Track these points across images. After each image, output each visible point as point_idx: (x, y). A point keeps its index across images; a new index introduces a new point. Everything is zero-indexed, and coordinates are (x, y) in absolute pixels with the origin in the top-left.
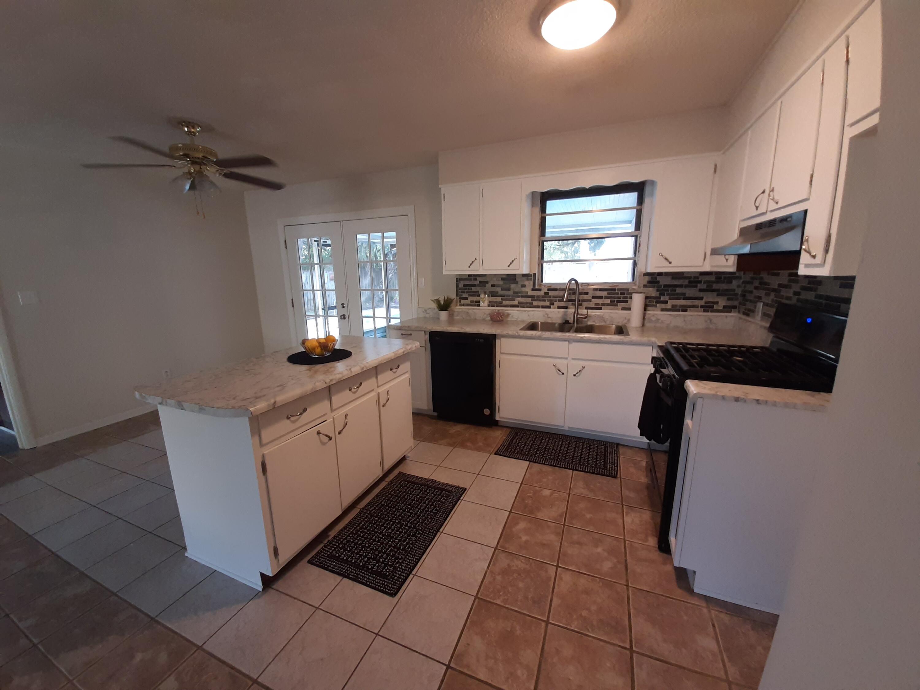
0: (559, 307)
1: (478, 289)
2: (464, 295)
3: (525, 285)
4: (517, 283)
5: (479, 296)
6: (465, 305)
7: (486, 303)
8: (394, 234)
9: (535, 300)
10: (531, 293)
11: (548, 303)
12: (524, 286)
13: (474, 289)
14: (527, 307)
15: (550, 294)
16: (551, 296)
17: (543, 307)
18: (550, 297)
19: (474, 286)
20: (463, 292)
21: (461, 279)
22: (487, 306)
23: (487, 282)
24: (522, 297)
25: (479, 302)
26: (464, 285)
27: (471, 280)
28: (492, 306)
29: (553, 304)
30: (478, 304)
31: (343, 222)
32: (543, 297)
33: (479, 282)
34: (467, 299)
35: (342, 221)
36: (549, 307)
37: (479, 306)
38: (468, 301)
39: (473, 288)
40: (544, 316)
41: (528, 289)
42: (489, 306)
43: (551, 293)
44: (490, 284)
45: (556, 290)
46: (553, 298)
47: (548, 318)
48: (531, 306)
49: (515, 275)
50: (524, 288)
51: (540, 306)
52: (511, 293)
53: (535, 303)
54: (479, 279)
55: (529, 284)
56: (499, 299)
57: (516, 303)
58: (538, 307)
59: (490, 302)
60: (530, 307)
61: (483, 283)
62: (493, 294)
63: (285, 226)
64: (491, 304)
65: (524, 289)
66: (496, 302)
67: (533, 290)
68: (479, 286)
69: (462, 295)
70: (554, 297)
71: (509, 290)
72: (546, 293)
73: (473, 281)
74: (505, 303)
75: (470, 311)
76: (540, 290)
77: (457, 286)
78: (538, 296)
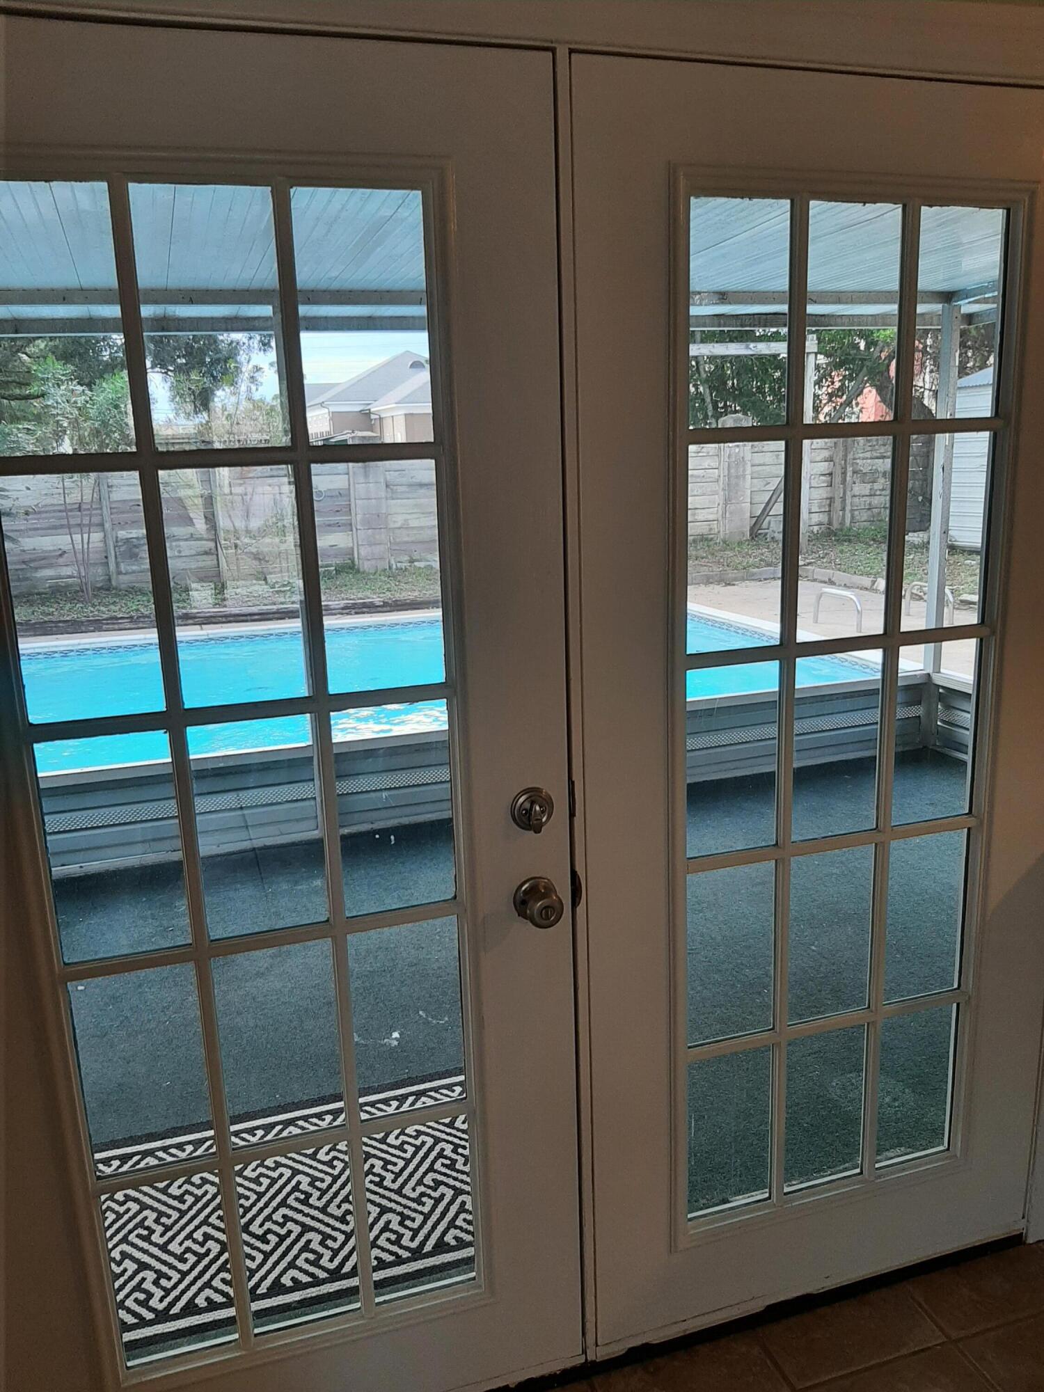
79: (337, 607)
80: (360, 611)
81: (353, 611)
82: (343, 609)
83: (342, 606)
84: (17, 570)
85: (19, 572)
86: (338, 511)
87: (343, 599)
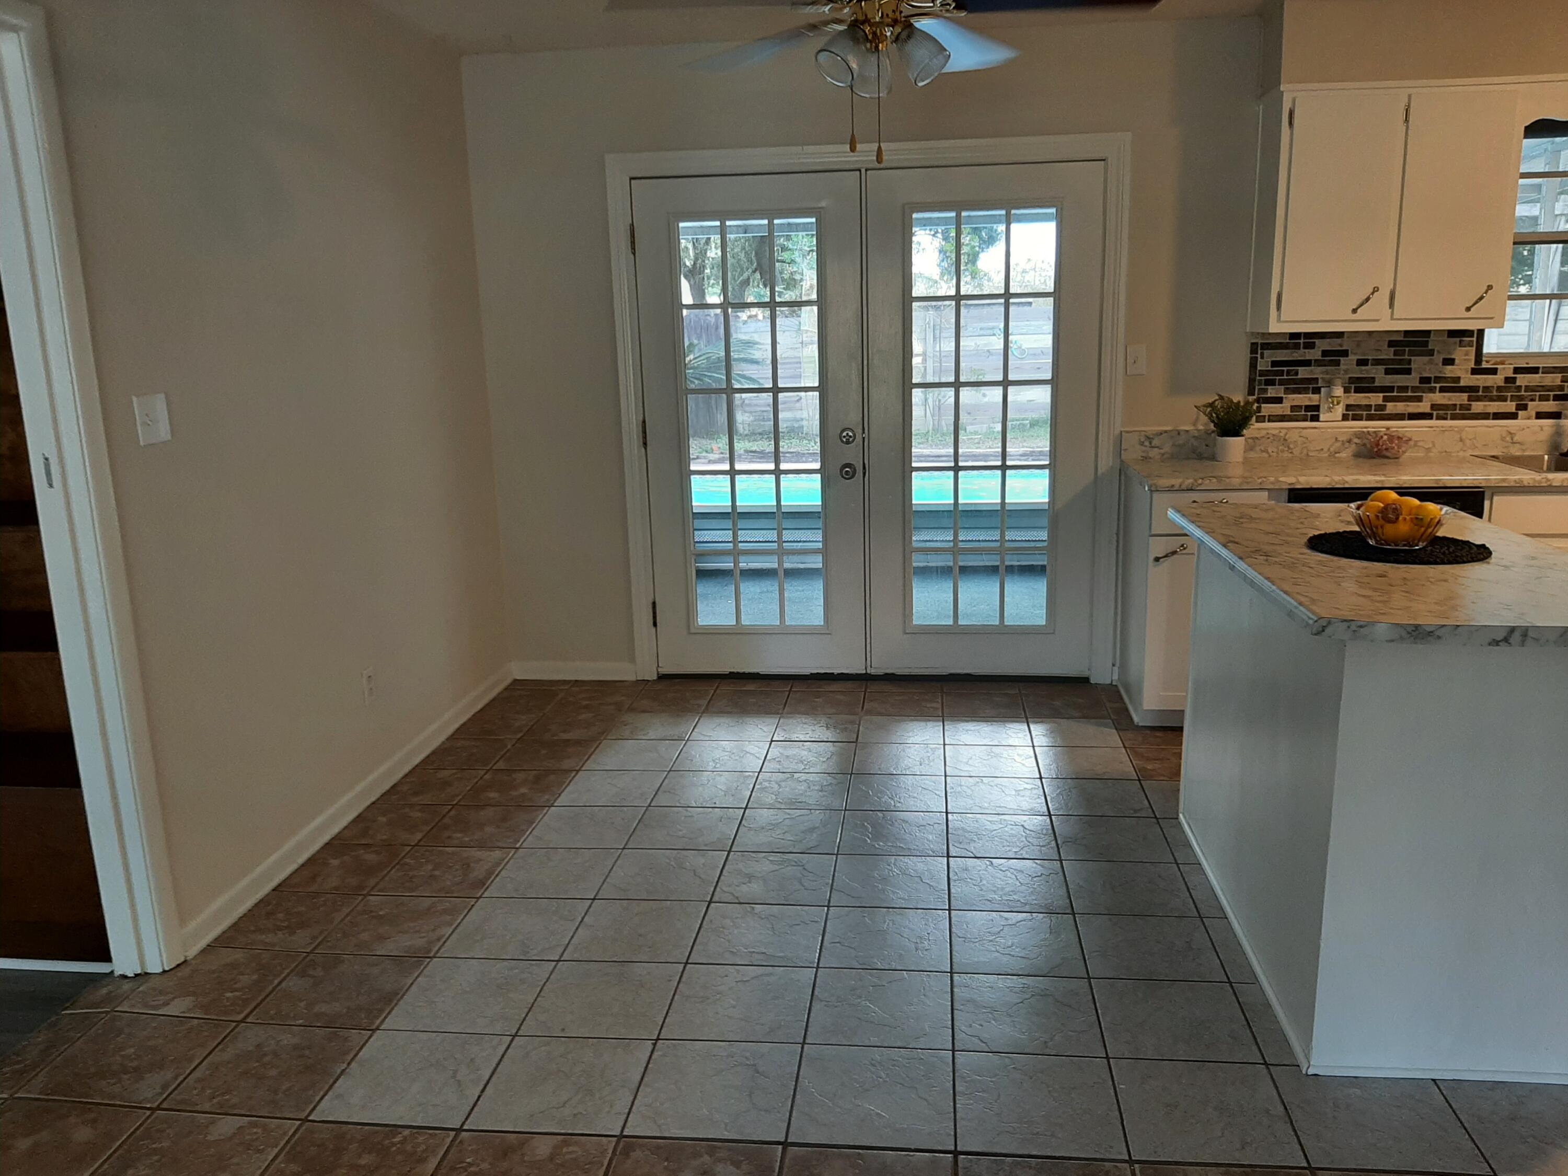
0: (1539, 416)
1: (1317, 372)
2: (1272, 392)
3: (1453, 360)
4: (1431, 352)
5: (1317, 391)
6: (1272, 419)
7: (1340, 410)
8: (1053, 210)
9: (1478, 399)
10: (1468, 380)
11: (1510, 406)
12: (1449, 362)
13: (1303, 372)
14: (1454, 417)
15: (1518, 383)
16: (1521, 386)
17: (1497, 416)
18: (1519, 388)
19: (1307, 363)
20: (1271, 383)
21: (1266, 346)
22: (1340, 418)
23: (1345, 353)
24: (1442, 390)
25: (1317, 408)
26: (1274, 363)
27: (1297, 346)
28: (1353, 419)
29: (1524, 407)
30: (1313, 414)
31: (868, 172)
32: (1499, 389)
33: (1320, 353)
34: (1279, 400)
35: (866, 170)
36: (1513, 416)
37: (1315, 418)
38: (1283, 409)
39: (1300, 369)
40: (1503, 439)
41: (1462, 370)
42: (1345, 418)
43: (1523, 380)
44: (1353, 358)
45: (1535, 370)
46: (1525, 391)
47: (1513, 443)
48: (1465, 414)
49: (1427, 333)
50: (1449, 367)
51: (1489, 414)
52: (1411, 380)
53: (1478, 407)
54: (1322, 345)
55: (1464, 357)
56: (1376, 399)
57: (1424, 407)
58: (1485, 416)
59: (1348, 407)
60: (1464, 417)
61: (1333, 357)
62: (1361, 385)
63: (631, 179)
64: (1354, 412)
65: (1449, 371)
66: (1368, 407)
67: (1474, 372)
68: (1319, 363)
69: (1265, 391)
70: (1528, 388)
71: (1408, 372)
72: (1508, 380)
73: (1302, 350)
74: (1391, 407)
75: (1293, 436)
76: (1494, 371)
77: (1253, 365)
78: (1486, 389)
79: (1016, 453)
80: (1036, 458)
81: (1031, 458)
82: (1021, 455)
83: (1020, 453)
84: (763, 411)
85: (765, 414)
86: (1039, 368)
87: (1023, 447)
